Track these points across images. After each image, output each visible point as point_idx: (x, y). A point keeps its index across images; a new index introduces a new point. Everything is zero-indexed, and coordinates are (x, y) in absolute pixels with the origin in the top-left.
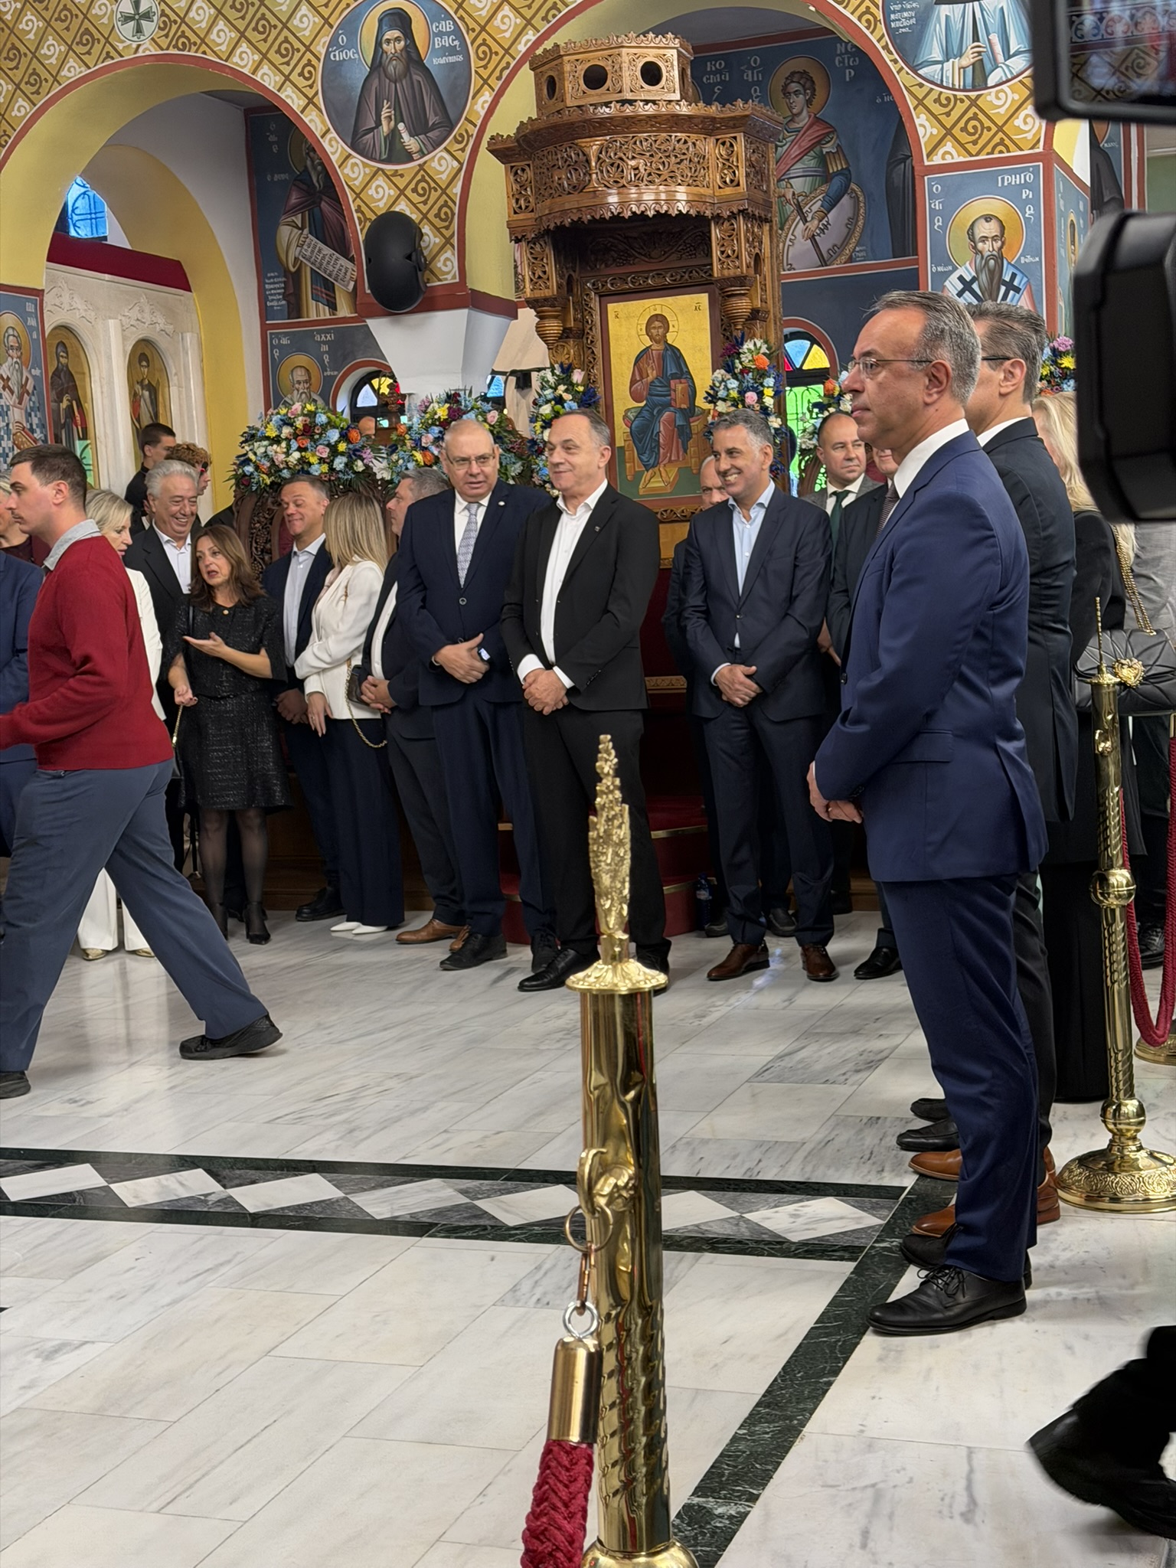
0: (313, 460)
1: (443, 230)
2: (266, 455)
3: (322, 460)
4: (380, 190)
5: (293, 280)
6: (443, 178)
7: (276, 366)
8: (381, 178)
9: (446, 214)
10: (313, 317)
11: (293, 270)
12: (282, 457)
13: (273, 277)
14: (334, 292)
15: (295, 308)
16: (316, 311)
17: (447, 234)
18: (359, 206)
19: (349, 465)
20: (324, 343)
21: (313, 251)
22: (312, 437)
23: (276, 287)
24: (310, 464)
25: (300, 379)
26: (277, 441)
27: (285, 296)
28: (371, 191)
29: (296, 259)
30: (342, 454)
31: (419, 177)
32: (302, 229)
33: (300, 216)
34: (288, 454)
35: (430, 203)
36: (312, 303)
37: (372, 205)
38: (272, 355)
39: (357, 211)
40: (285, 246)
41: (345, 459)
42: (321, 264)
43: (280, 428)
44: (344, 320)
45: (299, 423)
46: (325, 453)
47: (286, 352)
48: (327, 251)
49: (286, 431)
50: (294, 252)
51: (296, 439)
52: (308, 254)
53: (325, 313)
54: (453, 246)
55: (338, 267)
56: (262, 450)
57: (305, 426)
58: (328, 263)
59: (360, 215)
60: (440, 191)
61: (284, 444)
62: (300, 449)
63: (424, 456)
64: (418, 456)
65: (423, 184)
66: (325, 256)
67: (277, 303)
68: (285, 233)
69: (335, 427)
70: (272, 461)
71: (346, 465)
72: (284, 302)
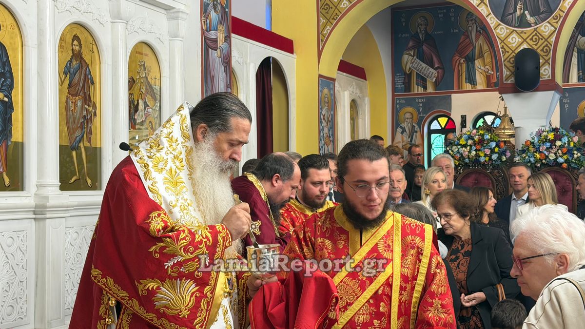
0: (482, 155)
1: (545, 57)
2: (458, 152)
3: (486, 155)
4: (514, 39)
5: (408, 77)
6: (546, 34)
7: (398, 111)
8: (515, 34)
9: (546, 49)
10: (416, 92)
11: (408, 73)
12: (467, 153)
13: (399, 76)
14: (426, 82)
15: (408, 88)
16: (417, 89)
17: (547, 58)
18: (503, 46)
19: (499, 158)
20: (420, 103)
21: (418, 66)
22: (482, 146)
23: (400, 80)
24: (480, 156)
25: (408, 117)
26: (465, 146)
27: (404, 83)
28: (510, 40)
29: (410, 68)
30: (496, 153)
31: (534, 34)
32: (414, 56)
33: (413, 51)
34: (470, 152)
35: (539, 45)
36: (416, 87)
37: (509, 46)
38: (396, 107)
39: (501, 48)
40: (405, 63)
41: (497, 155)
42: (421, 71)
43: (467, 140)
44: (430, 93)
45: (476, 138)
46: (488, 152)
47: (402, 106)
48: (424, 65)
49: (470, 142)
50: (409, 65)
51: (475, 145)
52: (416, 66)
53: (421, 90)
54: (549, 64)
55: (428, 72)
56: (457, 150)
57: (479, 140)
58: (425, 70)
59: (503, 50)
60: (544, 40)
61: (468, 148)
62: (476, 150)
63: (541, 155)
64: (538, 156)
65: (536, 37)
66: (422, 68)
67: (400, 86)
68: (406, 58)
69: (493, 141)
70: (462, 154)
71: (498, 157)
72: (403, 86)
